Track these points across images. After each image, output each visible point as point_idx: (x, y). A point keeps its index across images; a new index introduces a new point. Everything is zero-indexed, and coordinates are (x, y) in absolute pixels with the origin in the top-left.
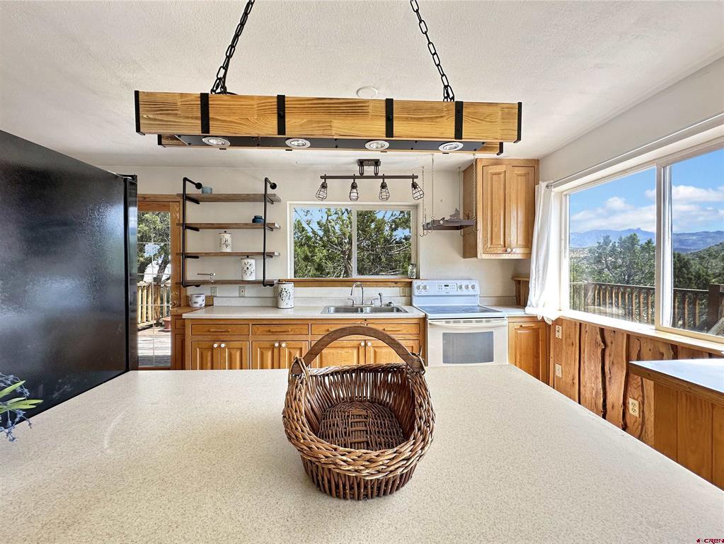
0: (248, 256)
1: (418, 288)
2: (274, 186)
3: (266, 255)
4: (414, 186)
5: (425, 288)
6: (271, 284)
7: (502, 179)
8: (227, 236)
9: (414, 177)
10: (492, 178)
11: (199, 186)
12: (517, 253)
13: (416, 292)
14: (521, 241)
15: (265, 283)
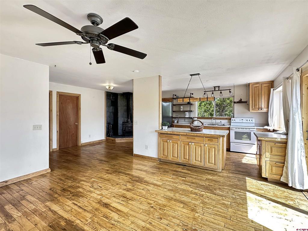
0: (186, 111)
1: (232, 120)
2: (193, 94)
3: (191, 111)
4: (230, 92)
5: (235, 120)
6: (191, 118)
7: (258, 88)
8: (182, 107)
9: (230, 90)
10: (255, 88)
11: (176, 95)
12: (265, 110)
13: (232, 121)
14: (266, 107)
15: (190, 118)
